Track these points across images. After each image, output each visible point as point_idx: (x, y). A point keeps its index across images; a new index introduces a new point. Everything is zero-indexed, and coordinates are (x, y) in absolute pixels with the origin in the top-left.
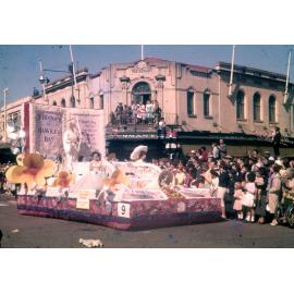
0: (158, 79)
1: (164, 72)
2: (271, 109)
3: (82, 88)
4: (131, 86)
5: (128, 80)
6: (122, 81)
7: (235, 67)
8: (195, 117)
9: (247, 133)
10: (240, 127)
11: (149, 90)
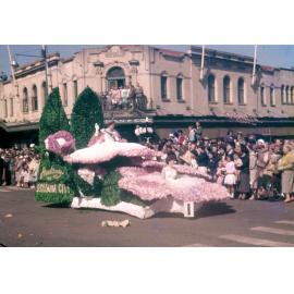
0: (131, 64)
1: (138, 57)
2: (240, 91)
3: (54, 74)
4: (105, 71)
5: (102, 65)
6: (95, 65)
7: (206, 52)
8: (169, 101)
10: (212, 110)
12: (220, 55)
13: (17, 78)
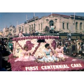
0: (55, 20)
1: (57, 18)
4: (49, 21)
5: (48, 20)
6: (46, 20)
7: (75, 16)
9: (78, 33)
10: (76, 31)
11: (53, 22)
12: (79, 17)
13: (28, 22)
